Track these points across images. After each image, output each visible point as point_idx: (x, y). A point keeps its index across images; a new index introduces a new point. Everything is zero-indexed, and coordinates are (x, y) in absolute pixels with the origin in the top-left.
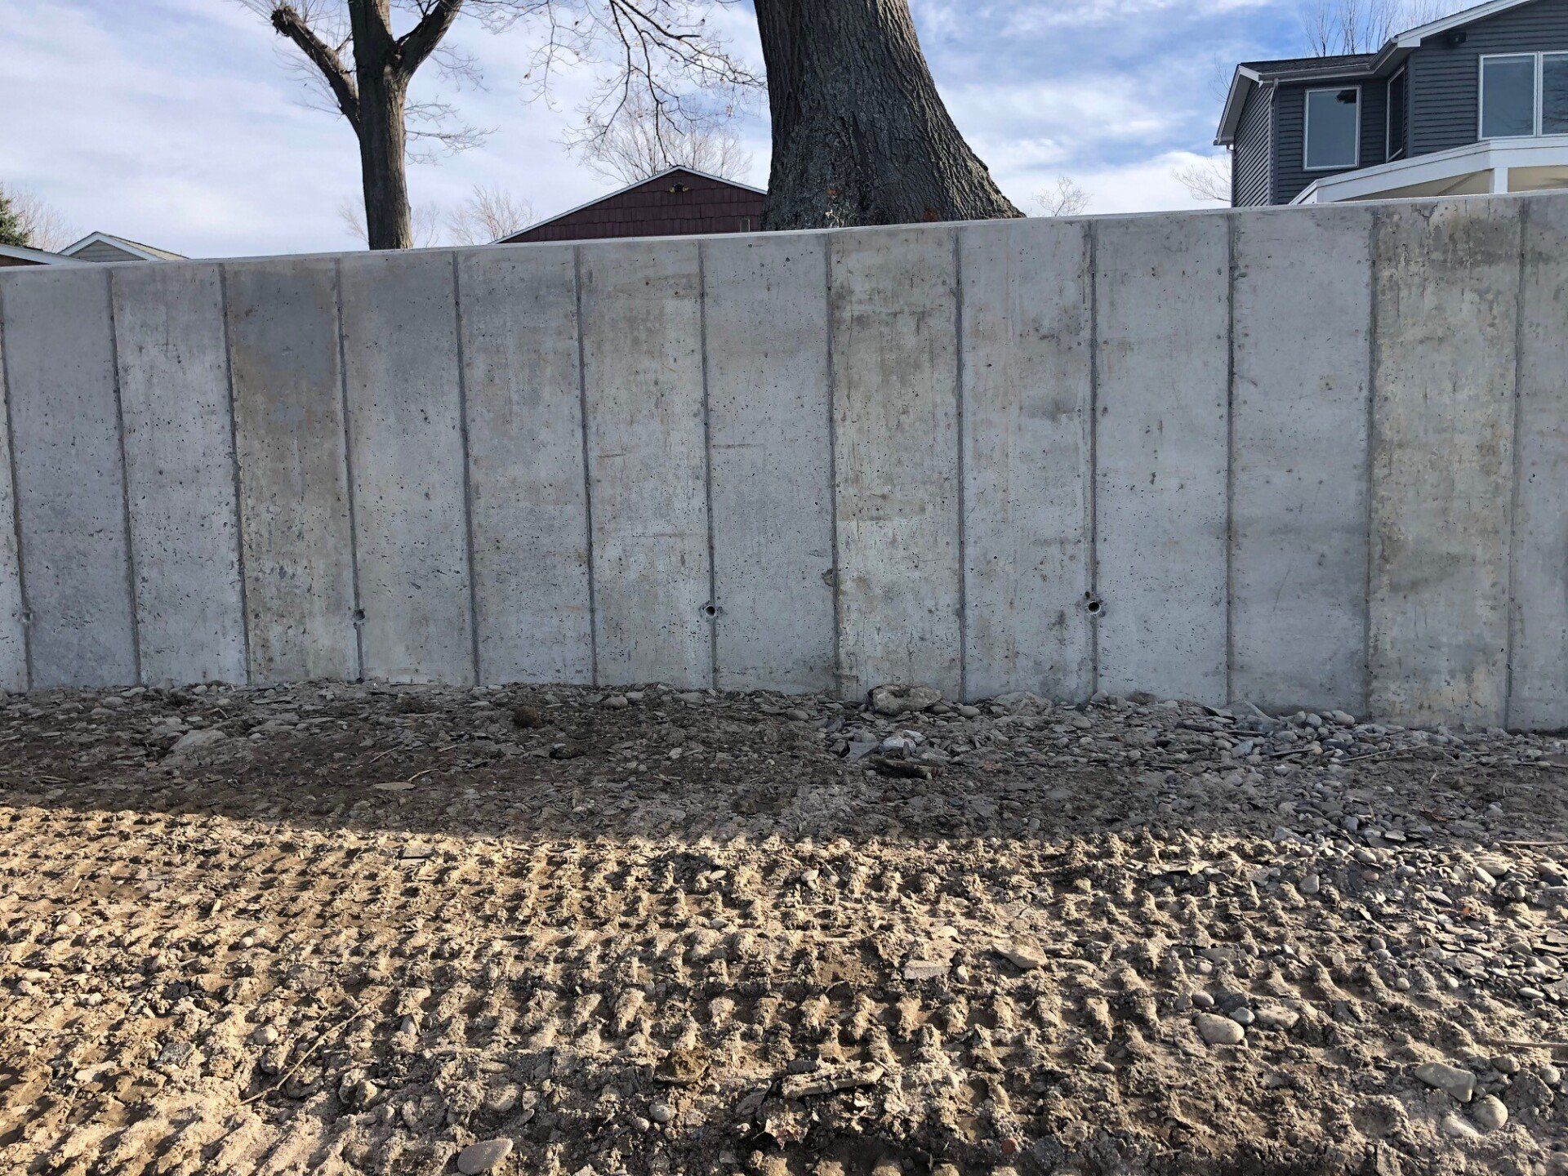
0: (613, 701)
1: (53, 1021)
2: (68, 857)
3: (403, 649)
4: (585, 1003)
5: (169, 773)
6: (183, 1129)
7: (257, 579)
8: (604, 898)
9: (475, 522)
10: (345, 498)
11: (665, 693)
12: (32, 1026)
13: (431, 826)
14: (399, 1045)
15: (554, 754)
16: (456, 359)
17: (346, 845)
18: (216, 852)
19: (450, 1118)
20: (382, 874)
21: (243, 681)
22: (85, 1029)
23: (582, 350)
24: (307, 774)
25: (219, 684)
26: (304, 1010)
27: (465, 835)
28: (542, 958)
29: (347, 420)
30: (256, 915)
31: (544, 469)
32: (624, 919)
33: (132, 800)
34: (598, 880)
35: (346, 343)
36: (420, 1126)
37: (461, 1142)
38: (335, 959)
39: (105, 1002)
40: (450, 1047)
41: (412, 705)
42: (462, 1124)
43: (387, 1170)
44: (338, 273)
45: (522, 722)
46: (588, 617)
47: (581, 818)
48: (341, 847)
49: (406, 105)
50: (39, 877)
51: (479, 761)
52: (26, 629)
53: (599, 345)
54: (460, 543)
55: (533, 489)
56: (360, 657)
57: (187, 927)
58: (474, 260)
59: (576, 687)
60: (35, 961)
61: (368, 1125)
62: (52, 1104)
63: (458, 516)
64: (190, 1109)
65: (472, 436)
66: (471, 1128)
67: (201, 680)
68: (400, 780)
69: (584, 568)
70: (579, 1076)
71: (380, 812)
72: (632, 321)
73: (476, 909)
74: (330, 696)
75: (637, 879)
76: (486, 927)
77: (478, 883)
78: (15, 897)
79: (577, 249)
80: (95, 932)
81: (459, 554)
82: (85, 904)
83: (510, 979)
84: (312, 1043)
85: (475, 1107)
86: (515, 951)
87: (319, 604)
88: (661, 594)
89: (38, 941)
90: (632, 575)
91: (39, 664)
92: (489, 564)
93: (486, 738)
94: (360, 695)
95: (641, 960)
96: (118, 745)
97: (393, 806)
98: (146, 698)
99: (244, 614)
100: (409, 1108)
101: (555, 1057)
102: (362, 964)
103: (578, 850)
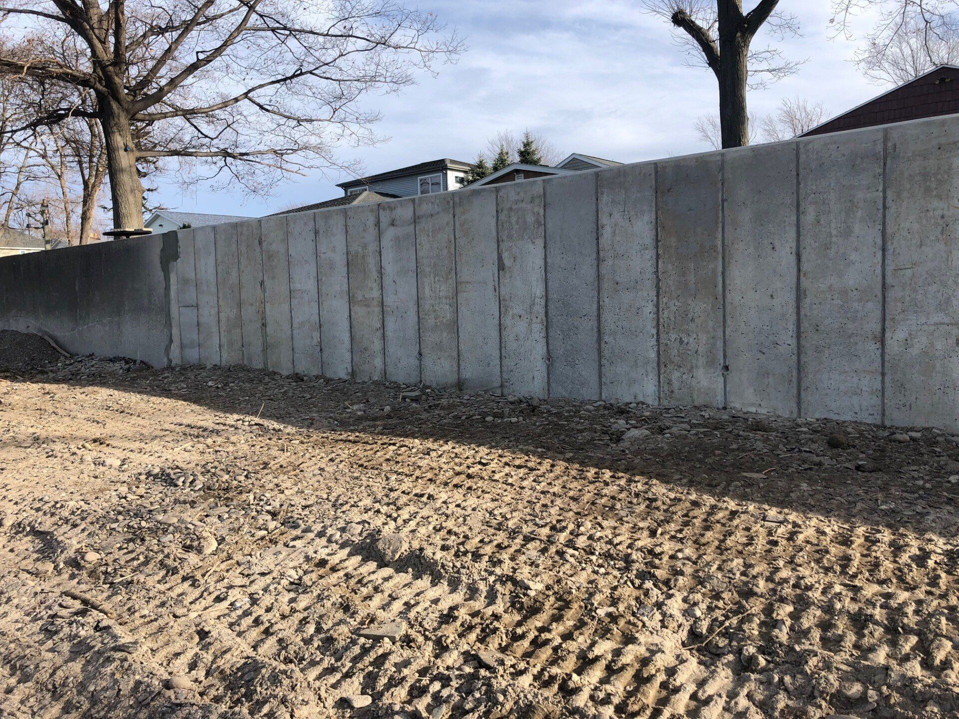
0: (899, 436)
1: (582, 578)
2: (580, 490)
3: (752, 391)
4: (906, 640)
5: (623, 451)
6: (654, 655)
7: (667, 345)
8: (911, 571)
9: (802, 313)
10: (720, 297)
11: (939, 435)
12: (573, 579)
13: (781, 504)
14: (777, 637)
15: (858, 468)
16: (795, 210)
17: (730, 507)
18: (655, 500)
19: (816, 693)
20: (754, 529)
21: (656, 403)
22: (599, 586)
23: (885, 198)
24: (701, 461)
25: (643, 403)
26: (715, 603)
27: (804, 512)
28: (870, 603)
29: (724, 250)
30: (681, 540)
31: (852, 279)
32: (929, 588)
33: (607, 464)
34: (904, 558)
35: (725, 204)
36: (796, 693)
37: (825, 711)
38: (731, 575)
39: (607, 573)
40: (811, 647)
41: (758, 426)
42: (824, 699)
43: (777, 714)
44: (723, 161)
45: (833, 444)
46: (879, 378)
47: (886, 513)
48: (727, 508)
49: (749, 54)
50: (567, 499)
51: (806, 466)
52: (548, 367)
53: (899, 194)
54: (792, 327)
55: (844, 293)
56: (725, 394)
57: (645, 541)
58: (810, 146)
59: (868, 425)
60: (570, 544)
61: (762, 683)
62: (585, 624)
63: (791, 310)
64: (657, 645)
65: (804, 258)
66: (830, 703)
67: (633, 400)
68: (758, 472)
69: (878, 345)
70: (908, 689)
71: (748, 490)
72: (925, 176)
73: (818, 561)
74: (707, 416)
75: (936, 562)
76: (826, 574)
77: (817, 545)
78: (558, 508)
79: (886, 131)
80: (598, 534)
81: (790, 333)
82: (591, 518)
83: (848, 612)
84: (722, 623)
85: (833, 691)
86: (850, 594)
87: (702, 361)
88: (938, 365)
89: (571, 533)
90: (915, 351)
91: (553, 385)
92: (811, 340)
93: (810, 452)
94: (725, 417)
95: (947, 619)
96: (595, 432)
97: (756, 488)
98: (605, 408)
99: (658, 364)
100: (787, 679)
101: (889, 672)
102: (748, 582)
103: (886, 536)
